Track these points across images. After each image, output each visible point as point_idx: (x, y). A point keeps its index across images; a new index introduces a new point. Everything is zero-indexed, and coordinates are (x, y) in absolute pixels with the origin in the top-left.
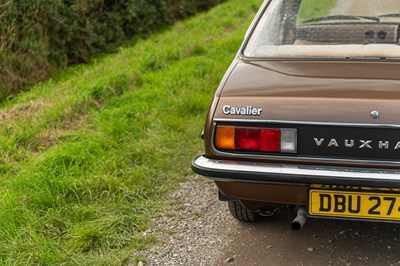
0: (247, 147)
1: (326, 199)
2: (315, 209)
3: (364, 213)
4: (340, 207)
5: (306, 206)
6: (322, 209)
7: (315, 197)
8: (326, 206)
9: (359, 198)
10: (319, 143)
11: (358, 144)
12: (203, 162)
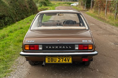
0: (32, 49)
1: (49, 59)
2: (47, 62)
3: (57, 62)
4: (52, 61)
5: (45, 61)
6: (48, 61)
7: (47, 59)
8: (49, 61)
9: (56, 59)
10: (47, 48)
11: (55, 47)
12: (22, 53)
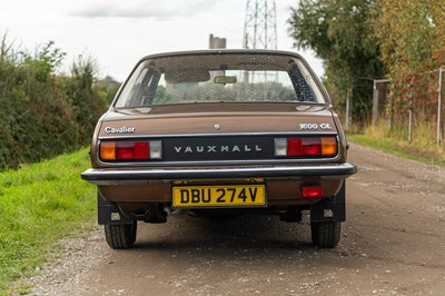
0: (124, 157)
1: (185, 194)
2: (177, 202)
3: (213, 202)
4: (196, 199)
5: (170, 204)
6: (182, 201)
7: (177, 192)
8: (185, 199)
9: (209, 191)
10: (178, 151)
11: (207, 149)
12: (90, 171)
